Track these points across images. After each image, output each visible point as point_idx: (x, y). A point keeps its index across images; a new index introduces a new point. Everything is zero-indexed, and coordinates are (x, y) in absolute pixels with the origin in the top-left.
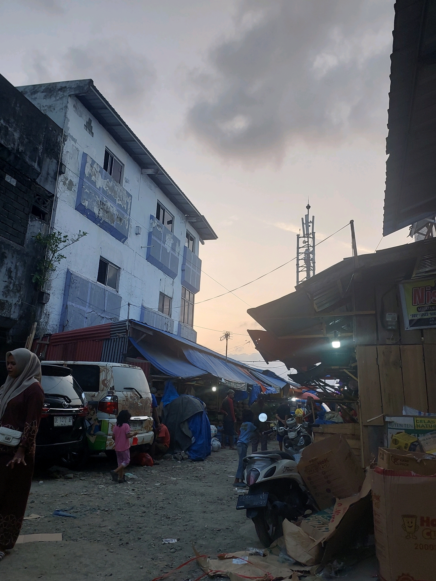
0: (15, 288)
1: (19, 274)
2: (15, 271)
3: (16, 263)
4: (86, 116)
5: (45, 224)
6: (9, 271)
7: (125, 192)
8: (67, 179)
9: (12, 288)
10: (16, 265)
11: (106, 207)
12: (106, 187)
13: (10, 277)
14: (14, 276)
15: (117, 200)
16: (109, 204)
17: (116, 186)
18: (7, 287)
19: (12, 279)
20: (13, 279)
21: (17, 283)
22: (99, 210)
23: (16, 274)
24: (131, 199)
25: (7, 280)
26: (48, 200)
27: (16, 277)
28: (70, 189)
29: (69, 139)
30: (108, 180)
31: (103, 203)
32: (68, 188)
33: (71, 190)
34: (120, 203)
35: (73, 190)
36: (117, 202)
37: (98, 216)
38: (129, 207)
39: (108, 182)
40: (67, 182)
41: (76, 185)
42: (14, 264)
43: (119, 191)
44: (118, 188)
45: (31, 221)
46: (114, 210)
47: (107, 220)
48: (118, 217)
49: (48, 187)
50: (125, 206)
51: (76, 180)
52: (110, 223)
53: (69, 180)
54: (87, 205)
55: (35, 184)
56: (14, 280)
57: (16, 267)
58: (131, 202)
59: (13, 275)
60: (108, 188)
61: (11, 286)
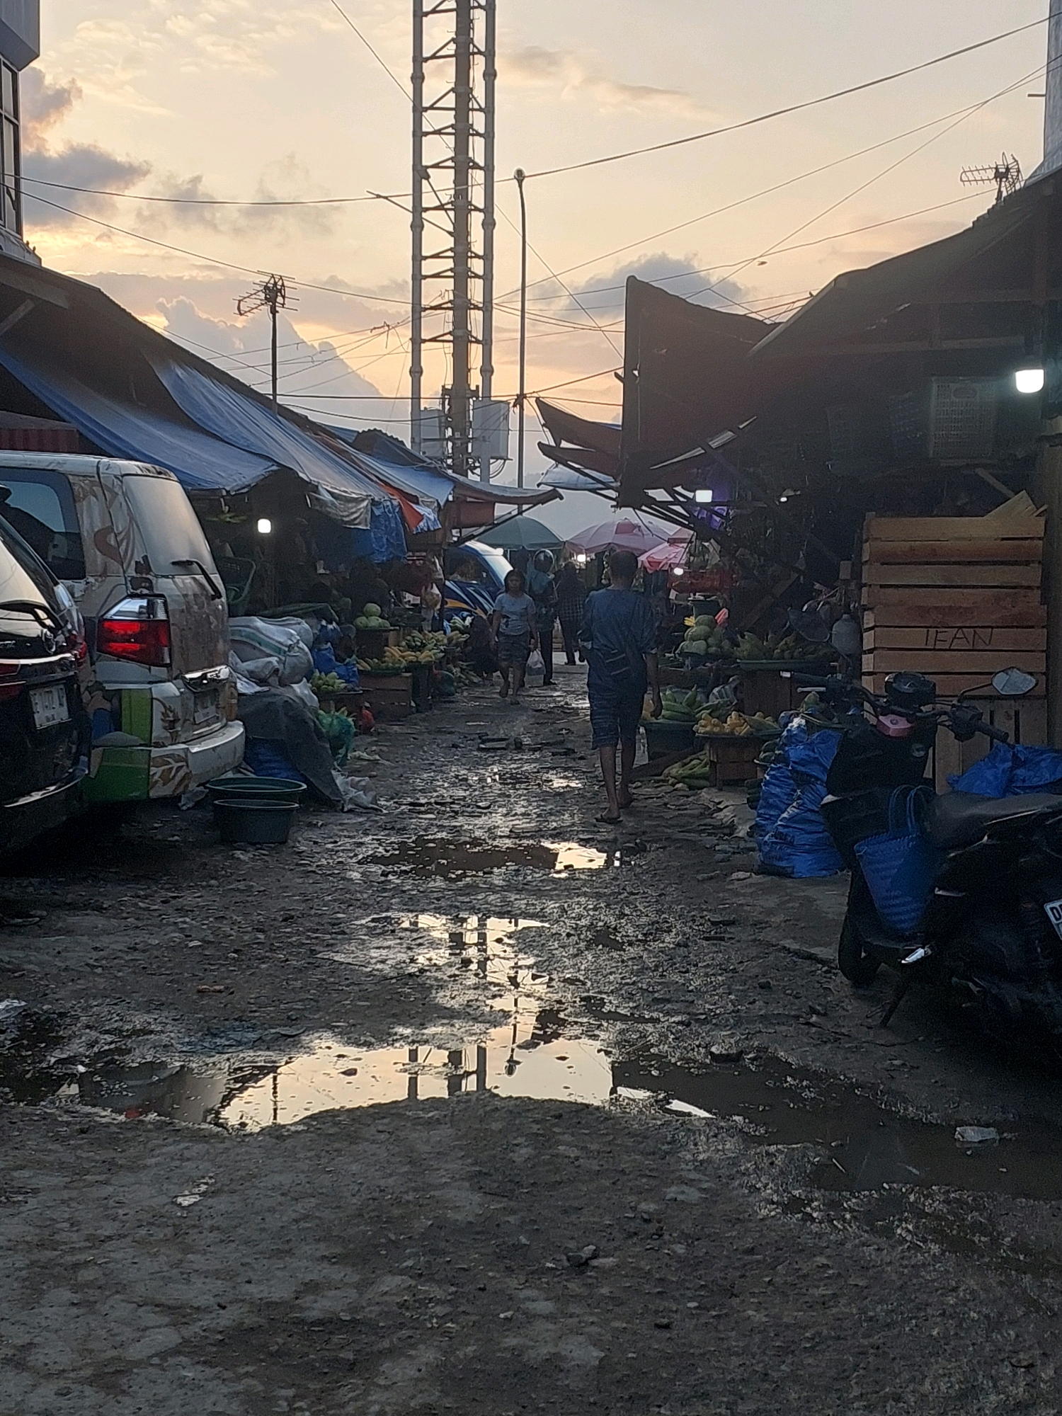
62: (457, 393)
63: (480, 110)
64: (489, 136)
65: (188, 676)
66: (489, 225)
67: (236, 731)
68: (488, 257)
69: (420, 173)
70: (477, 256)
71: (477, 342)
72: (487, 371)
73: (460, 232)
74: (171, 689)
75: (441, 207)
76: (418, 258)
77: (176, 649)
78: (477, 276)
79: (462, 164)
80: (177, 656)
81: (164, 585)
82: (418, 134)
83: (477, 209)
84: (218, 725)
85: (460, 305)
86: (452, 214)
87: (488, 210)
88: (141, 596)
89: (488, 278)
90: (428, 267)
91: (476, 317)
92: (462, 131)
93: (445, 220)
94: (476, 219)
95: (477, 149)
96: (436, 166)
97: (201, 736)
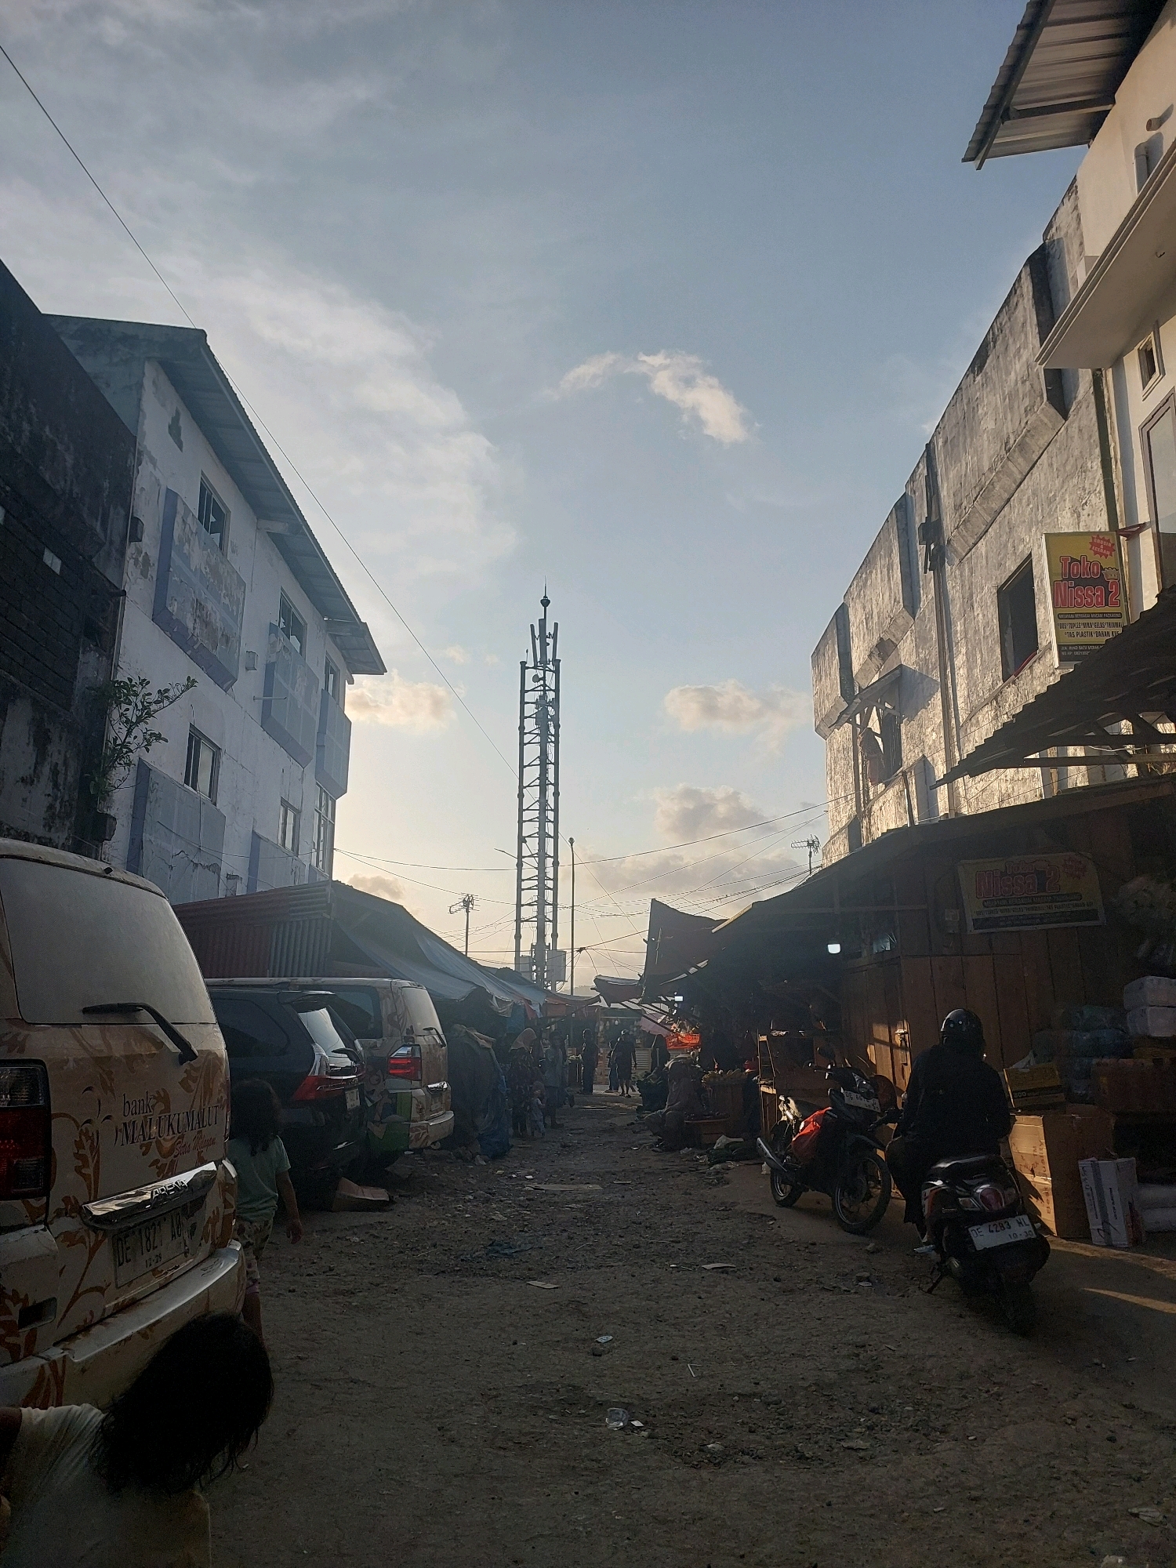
0: (63, 810)
1: (70, 779)
2: (63, 772)
3: (66, 752)
4: (174, 402)
5: (104, 658)
6: (55, 772)
7: (235, 576)
8: (139, 552)
9: (58, 810)
10: (65, 756)
11: (205, 612)
12: (205, 568)
13: (56, 785)
14: (62, 783)
15: (222, 595)
16: (209, 606)
17: (220, 564)
18: (51, 807)
19: (59, 790)
20: (61, 788)
21: (66, 798)
22: (195, 620)
23: (66, 779)
24: (244, 592)
25: (49, 791)
26: (110, 602)
27: (64, 784)
28: (144, 574)
29: (145, 459)
30: (209, 550)
31: (201, 604)
32: (142, 574)
33: (146, 577)
34: (227, 601)
35: (149, 576)
36: (223, 600)
37: (193, 635)
38: (240, 609)
39: (209, 556)
40: (140, 559)
41: (154, 565)
42: (63, 753)
43: (226, 574)
44: (224, 566)
45: (83, 653)
46: (217, 620)
47: (206, 643)
48: (223, 635)
49: (111, 574)
50: (235, 608)
51: (154, 554)
52: (210, 648)
53: (143, 554)
54: (175, 609)
55: (89, 567)
56: (62, 790)
57: (65, 763)
58: (244, 599)
59: (61, 781)
60: (208, 570)
61: (58, 805)
62: (539, 946)
63: (551, 810)
64: (556, 822)
65: (429, 1086)
66: (556, 864)
67: (451, 1115)
68: (555, 880)
69: (522, 840)
70: (550, 879)
71: (550, 921)
72: (555, 936)
73: (541, 867)
74: (421, 1092)
75: (532, 856)
76: (520, 880)
77: (424, 1073)
78: (549, 889)
79: (542, 836)
80: (424, 1077)
81: (420, 1040)
82: (521, 822)
83: (550, 857)
84: (441, 1112)
85: (541, 903)
86: (537, 859)
87: (556, 856)
88: (410, 1046)
89: (555, 889)
90: (524, 885)
91: (549, 909)
92: (542, 820)
93: (534, 862)
94: (549, 861)
95: (550, 828)
96: (529, 836)
97: (434, 1118)
